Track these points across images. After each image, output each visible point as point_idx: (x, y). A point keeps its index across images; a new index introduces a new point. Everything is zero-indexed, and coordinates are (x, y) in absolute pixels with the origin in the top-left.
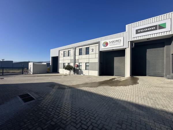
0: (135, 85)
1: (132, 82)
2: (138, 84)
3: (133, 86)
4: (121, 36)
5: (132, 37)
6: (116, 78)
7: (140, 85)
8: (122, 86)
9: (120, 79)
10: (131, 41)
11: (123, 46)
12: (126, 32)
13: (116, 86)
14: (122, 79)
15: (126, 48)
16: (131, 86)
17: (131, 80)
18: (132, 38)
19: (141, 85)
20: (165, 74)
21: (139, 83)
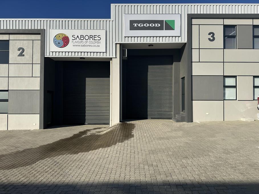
0: (126, 141)
1: (122, 134)
2: (132, 138)
3: (123, 144)
4: (101, 28)
5: (124, 35)
6: (89, 130)
7: (135, 140)
8: (101, 149)
9: (99, 132)
10: (120, 44)
11: (106, 52)
12: (111, 19)
13: (88, 149)
14: (104, 130)
15: (111, 59)
16: (120, 143)
17: (120, 132)
18: (123, 38)
19: (138, 138)
20: (173, 113)
21: (135, 135)
